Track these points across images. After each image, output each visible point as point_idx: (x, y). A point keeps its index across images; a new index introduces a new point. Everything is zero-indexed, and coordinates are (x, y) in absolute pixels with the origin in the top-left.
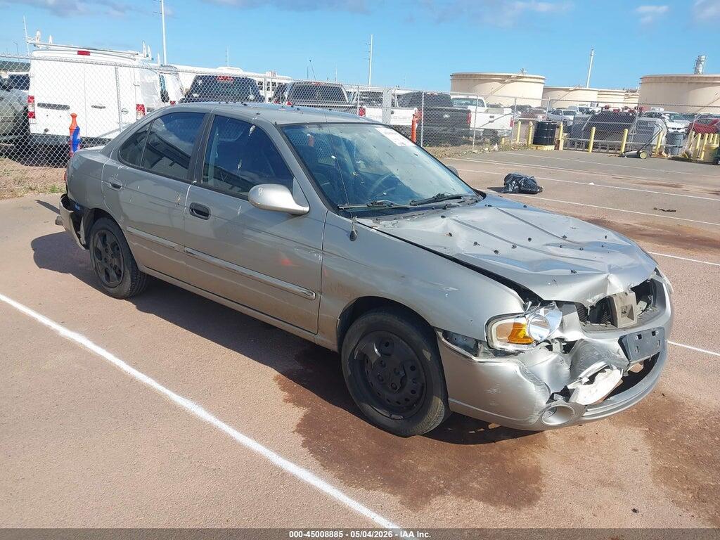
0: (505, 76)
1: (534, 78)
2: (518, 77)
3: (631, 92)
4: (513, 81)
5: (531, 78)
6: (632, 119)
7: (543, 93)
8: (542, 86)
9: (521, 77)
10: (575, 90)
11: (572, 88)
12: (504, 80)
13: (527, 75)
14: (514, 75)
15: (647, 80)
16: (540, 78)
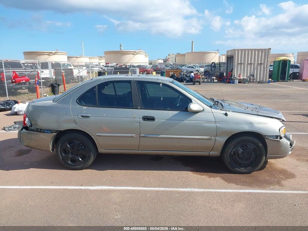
0: (49, 52)
1: (62, 53)
2: (56, 53)
3: (101, 57)
4: (54, 55)
5: (61, 53)
6: (128, 69)
7: (68, 59)
8: (66, 56)
9: (57, 53)
10: (80, 57)
11: (78, 57)
12: (50, 54)
13: (59, 52)
14: (53, 52)
15: (107, 53)
16: (65, 53)
